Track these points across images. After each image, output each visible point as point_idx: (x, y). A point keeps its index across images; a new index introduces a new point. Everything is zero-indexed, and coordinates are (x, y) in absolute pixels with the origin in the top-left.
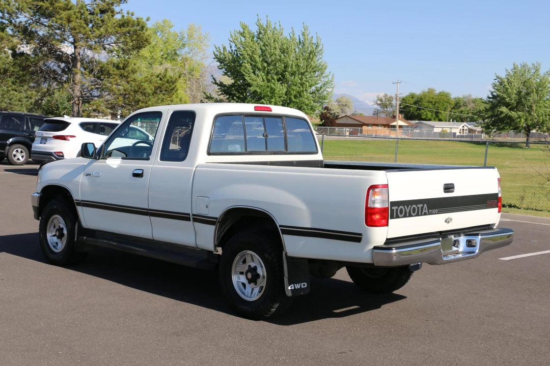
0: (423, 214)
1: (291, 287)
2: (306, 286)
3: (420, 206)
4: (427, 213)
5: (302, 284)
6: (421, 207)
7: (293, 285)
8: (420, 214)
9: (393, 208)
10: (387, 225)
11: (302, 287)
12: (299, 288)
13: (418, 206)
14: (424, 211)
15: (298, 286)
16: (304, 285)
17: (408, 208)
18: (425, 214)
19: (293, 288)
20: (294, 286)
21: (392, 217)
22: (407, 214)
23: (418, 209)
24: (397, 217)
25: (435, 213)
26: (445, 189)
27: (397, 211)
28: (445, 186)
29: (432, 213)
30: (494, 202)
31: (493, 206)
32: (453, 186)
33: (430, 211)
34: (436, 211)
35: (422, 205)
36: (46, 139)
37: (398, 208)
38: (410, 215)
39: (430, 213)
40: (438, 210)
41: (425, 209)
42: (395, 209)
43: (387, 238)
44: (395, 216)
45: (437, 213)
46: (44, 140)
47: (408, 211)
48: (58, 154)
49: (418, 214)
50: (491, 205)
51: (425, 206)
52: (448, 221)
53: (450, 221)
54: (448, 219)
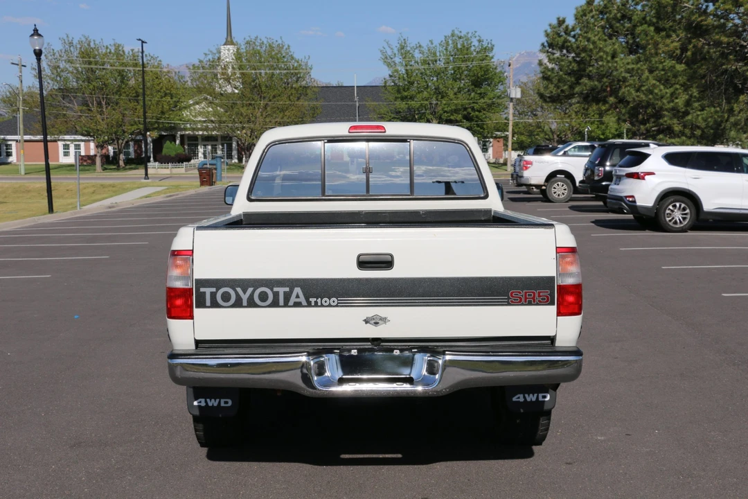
0: (291, 303)
1: (200, 402)
2: (230, 403)
3: (281, 291)
4: (304, 303)
5: (223, 401)
6: (285, 293)
7: (203, 400)
8: (281, 302)
9: (202, 290)
10: (191, 317)
11: (223, 404)
12: (216, 404)
13: (275, 289)
14: (293, 300)
15: (213, 403)
16: (226, 403)
17: (245, 293)
18: (297, 305)
19: (203, 404)
20: (206, 402)
21: (201, 305)
22: (245, 303)
23: (276, 295)
24: (215, 305)
25: (330, 306)
26: (363, 264)
27: (213, 295)
28: (362, 258)
29: (319, 304)
30: (539, 293)
31: (534, 301)
32: (389, 258)
33: (313, 300)
34: (334, 302)
35: (287, 289)
36: (620, 178)
37: (217, 290)
38: (252, 304)
39: (313, 304)
40: (338, 300)
41: (298, 296)
42: (208, 291)
43: (195, 339)
44: (208, 303)
45: (337, 306)
46: (618, 180)
47: (245, 297)
48: (631, 199)
49: (275, 304)
50: (526, 298)
51: (298, 290)
52: (373, 322)
53: (380, 322)
54: (372, 318)
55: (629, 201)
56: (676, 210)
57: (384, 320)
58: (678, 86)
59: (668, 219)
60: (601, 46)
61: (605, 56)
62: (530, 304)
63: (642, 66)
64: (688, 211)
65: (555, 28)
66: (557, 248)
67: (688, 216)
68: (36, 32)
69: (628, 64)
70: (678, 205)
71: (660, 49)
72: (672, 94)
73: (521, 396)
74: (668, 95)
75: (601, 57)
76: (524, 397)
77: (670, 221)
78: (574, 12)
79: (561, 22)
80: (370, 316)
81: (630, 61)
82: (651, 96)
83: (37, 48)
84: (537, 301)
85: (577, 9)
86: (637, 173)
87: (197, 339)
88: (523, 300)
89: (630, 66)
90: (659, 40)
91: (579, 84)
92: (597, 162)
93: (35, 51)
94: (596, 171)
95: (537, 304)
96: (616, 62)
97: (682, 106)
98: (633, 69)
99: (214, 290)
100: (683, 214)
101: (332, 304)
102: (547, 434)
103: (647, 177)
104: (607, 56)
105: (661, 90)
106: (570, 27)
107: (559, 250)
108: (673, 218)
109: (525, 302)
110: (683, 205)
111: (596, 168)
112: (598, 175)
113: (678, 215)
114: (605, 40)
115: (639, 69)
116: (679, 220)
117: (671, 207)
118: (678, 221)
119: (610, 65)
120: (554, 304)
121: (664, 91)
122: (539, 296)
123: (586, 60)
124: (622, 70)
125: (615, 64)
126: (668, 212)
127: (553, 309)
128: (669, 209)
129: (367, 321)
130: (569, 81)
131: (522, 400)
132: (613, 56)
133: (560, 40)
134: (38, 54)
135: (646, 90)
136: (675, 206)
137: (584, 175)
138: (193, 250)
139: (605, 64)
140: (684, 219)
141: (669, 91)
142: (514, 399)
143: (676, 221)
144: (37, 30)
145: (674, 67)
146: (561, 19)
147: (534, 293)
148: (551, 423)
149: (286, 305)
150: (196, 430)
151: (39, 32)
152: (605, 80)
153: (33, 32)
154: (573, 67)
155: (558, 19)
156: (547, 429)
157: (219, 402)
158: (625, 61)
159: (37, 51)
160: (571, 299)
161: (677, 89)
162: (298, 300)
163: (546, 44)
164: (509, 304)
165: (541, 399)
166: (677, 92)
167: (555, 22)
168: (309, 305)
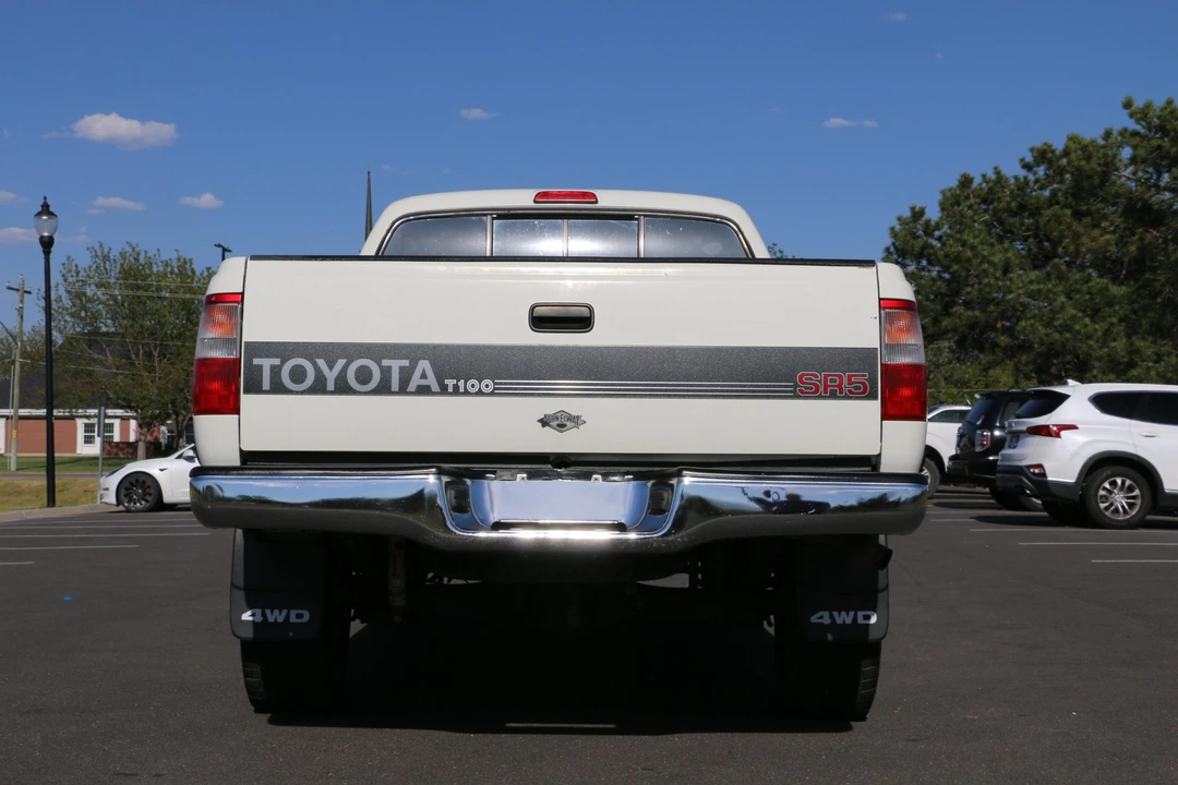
0: (412, 387)
1: (253, 615)
2: (306, 616)
3: (396, 365)
4: (435, 387)
5: (293, 613)
6: (401, 368)
7: (259, 611)
8: (395, 386)
9: (256, 361)
10: (236, 410)
11: (293, 619)
12: (281, 619)
13: (385, 363)
14: (415, 382)
15: (276, 616)
16: (299, 616)
17: (331, 368)
18: (423, 390)
19: (259, 619)
20: (264, 615)
21: (254, 387)
22: (331, 386)
23: (386, 372)
24: (278, 388)
25: (480, 393)
26: (540, 322)
27: (276, 371)
28: (539, 311)
29: (462, 390)
30: (850, 377)
31: (841, 392)
32: (585, 312)
33: (450, 383)
34: (487, 386)
35: (406, 363)
36: (1018, 437)
37: (283, 363)
38: (343, 388)
39: (450, 390)
40: (495, 384)
41: (424, 376)
42: (266, 363)
43: (241, 451)
44: (266, 385)
45: (492, 394)
46: (1014, 440)
47: (331, 377)
48: (1037, 471)
49: (383, 389)
50: (826, 386)
51: (424, 365)
52: (555, 423)
53: (569, 424)
54: (555, 417)
55: (1034, 473)
56: (1116, 491)
57: (576, 421)
58: (1114, 320)
59: (1102, 506)
60: (986, 253)
61: (992, 270)
62: (833, 396)
63: (1055, 286)
64: (1137, 492)
65: (907, 224)
66: (880, 299)
67: (1139, 502)
68: (45, 209)
69: (1031, 282)
70: (1119, 481)
71: (1083, 244)
72: (1107, 332)
73: (826, 614)
74: (1100, 334)
75: (985, 271)
76: (832, 617)
77: (1107, 508)
78: (939, 197)
79: (917, 214)
80: (551, 411)
81: (1033, 277)
82: (1068, 335)
83: (46, 234)
84: (845, 390)
85: (943, 192)
86: (1048, 426)
87: (244, 449)
88: (822, 389)
89: (1035, 287)
90: (1081, 229)
91: (949, 314)
92: (979, 423)
93: (42, 238)
94: (978, 440)
95: (847, 397)
96: (1011, 279)
97: (1123, 353)
98: (1040, 291)
99: (277, 361)
100: (1128, 498)
101: (484, 390)
102: (873, 693)
103: (1063, 433)
104: (995, 270)
105: (1086, 326)
106: (933, 223)
107: (885, 304)
108: (1112, 504)
109: (826, 392)
110: (1128, 482)
111: (978, 432)
112: (983, 445)
113: (1120, 500)
114: (992, 245)
115: (1049, 291)
116: (1123, 507)
117: (1107, 485)
118: (1121, 509)
119: (1000, 283)
120: (875, 398)
121: (1090, 328)
122: (850, 383)
123: (960, 276)
124: (1021, 291)
125: (1008, 283)
126: (1102, 493)
127: (875, 406)
128: (1105, 489)
129: (544, 422)
130: (932, 310)
131: (827, 621)
132: (1006, 270)
133: (918, 244)
134: (47, 244)
135: (1061, 326)
136: (1114, 484)
137: (958, 445)
138: (243, 294)
139: (992, 281)
140: (1131, 506)
141: (1100, 327)
142: (814, 619)
143: (1116, 510)
144: (48, 206)
145: (1107, 289)
146: (917, 209)
147: (840, 377)
148: (881, 671)
149: (403, 391)
150: (246, 676)
151: (51, 209)
152: (992, 308)
153: (40, 209)
154: (939, 288)
155: (913, 209)
156: (874, 685)
157: (288, 617)
158: (1023, 280)
159: (46, 240)
160: (906, 392)
161: (1113, 324)
162: (424, 382)
163: (892, 249)
164: (796, 396)
165: (861, 621)
166: (1115, 330)
167: (907, 214)
168: (444, 391)
